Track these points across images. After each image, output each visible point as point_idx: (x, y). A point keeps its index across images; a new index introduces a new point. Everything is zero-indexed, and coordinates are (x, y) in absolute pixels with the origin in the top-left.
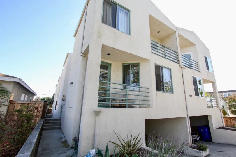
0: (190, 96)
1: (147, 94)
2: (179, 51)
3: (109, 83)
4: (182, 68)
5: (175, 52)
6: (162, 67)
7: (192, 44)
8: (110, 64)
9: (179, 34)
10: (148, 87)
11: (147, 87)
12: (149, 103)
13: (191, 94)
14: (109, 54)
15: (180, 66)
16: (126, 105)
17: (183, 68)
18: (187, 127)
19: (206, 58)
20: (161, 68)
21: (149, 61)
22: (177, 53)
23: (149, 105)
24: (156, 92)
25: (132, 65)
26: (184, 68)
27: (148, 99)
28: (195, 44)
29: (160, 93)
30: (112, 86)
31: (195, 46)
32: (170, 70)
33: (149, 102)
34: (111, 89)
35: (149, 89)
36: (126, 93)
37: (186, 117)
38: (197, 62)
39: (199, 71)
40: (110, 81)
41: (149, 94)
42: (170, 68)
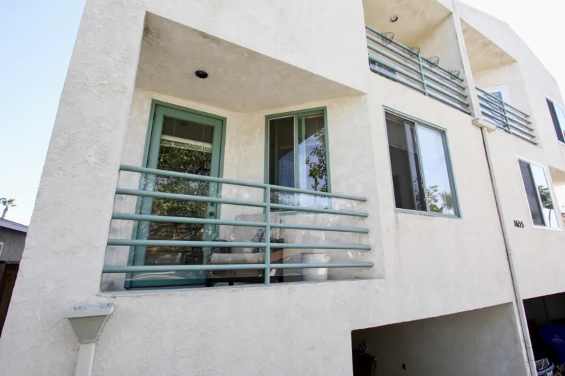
0: (518, 224)
1: (360, 224)
2: (468, 75)
3: (219, 183)
4: (481, 128)
5: (456, 77)
6: (412, 124)
7: (505, 60)
8: (223, 121)
9: (462, 21)
10: (362, 196)
11: (359, 192)
12: (368, 258)
13: (519, 220)
14: (202, 75)
15: (475, 122)
16: (263, 271)
17: (485, 129)
18: (516, 340)
19: (551, 105)
20: (407, 127)
21: (363, 98)
22: (462, 80)
23: (370, 266)
24: (396, 212)
25: (300, 121)
26: (489, 130)
27: (365, 241)
28: (516, 59)
29: (411, 218)
30: (227, 192)
31: (514, 64)
32: (443, 133)
33: (367, 254)
34: (223, 206)
35: (364, 201)
36: (265, 220)
37: (511, 303)
38: (527, 116)
39: (535, 144)
40: (219, 174)
41: (366, 220)
42: (442, 125)
